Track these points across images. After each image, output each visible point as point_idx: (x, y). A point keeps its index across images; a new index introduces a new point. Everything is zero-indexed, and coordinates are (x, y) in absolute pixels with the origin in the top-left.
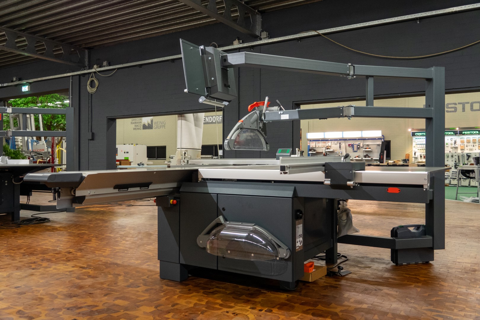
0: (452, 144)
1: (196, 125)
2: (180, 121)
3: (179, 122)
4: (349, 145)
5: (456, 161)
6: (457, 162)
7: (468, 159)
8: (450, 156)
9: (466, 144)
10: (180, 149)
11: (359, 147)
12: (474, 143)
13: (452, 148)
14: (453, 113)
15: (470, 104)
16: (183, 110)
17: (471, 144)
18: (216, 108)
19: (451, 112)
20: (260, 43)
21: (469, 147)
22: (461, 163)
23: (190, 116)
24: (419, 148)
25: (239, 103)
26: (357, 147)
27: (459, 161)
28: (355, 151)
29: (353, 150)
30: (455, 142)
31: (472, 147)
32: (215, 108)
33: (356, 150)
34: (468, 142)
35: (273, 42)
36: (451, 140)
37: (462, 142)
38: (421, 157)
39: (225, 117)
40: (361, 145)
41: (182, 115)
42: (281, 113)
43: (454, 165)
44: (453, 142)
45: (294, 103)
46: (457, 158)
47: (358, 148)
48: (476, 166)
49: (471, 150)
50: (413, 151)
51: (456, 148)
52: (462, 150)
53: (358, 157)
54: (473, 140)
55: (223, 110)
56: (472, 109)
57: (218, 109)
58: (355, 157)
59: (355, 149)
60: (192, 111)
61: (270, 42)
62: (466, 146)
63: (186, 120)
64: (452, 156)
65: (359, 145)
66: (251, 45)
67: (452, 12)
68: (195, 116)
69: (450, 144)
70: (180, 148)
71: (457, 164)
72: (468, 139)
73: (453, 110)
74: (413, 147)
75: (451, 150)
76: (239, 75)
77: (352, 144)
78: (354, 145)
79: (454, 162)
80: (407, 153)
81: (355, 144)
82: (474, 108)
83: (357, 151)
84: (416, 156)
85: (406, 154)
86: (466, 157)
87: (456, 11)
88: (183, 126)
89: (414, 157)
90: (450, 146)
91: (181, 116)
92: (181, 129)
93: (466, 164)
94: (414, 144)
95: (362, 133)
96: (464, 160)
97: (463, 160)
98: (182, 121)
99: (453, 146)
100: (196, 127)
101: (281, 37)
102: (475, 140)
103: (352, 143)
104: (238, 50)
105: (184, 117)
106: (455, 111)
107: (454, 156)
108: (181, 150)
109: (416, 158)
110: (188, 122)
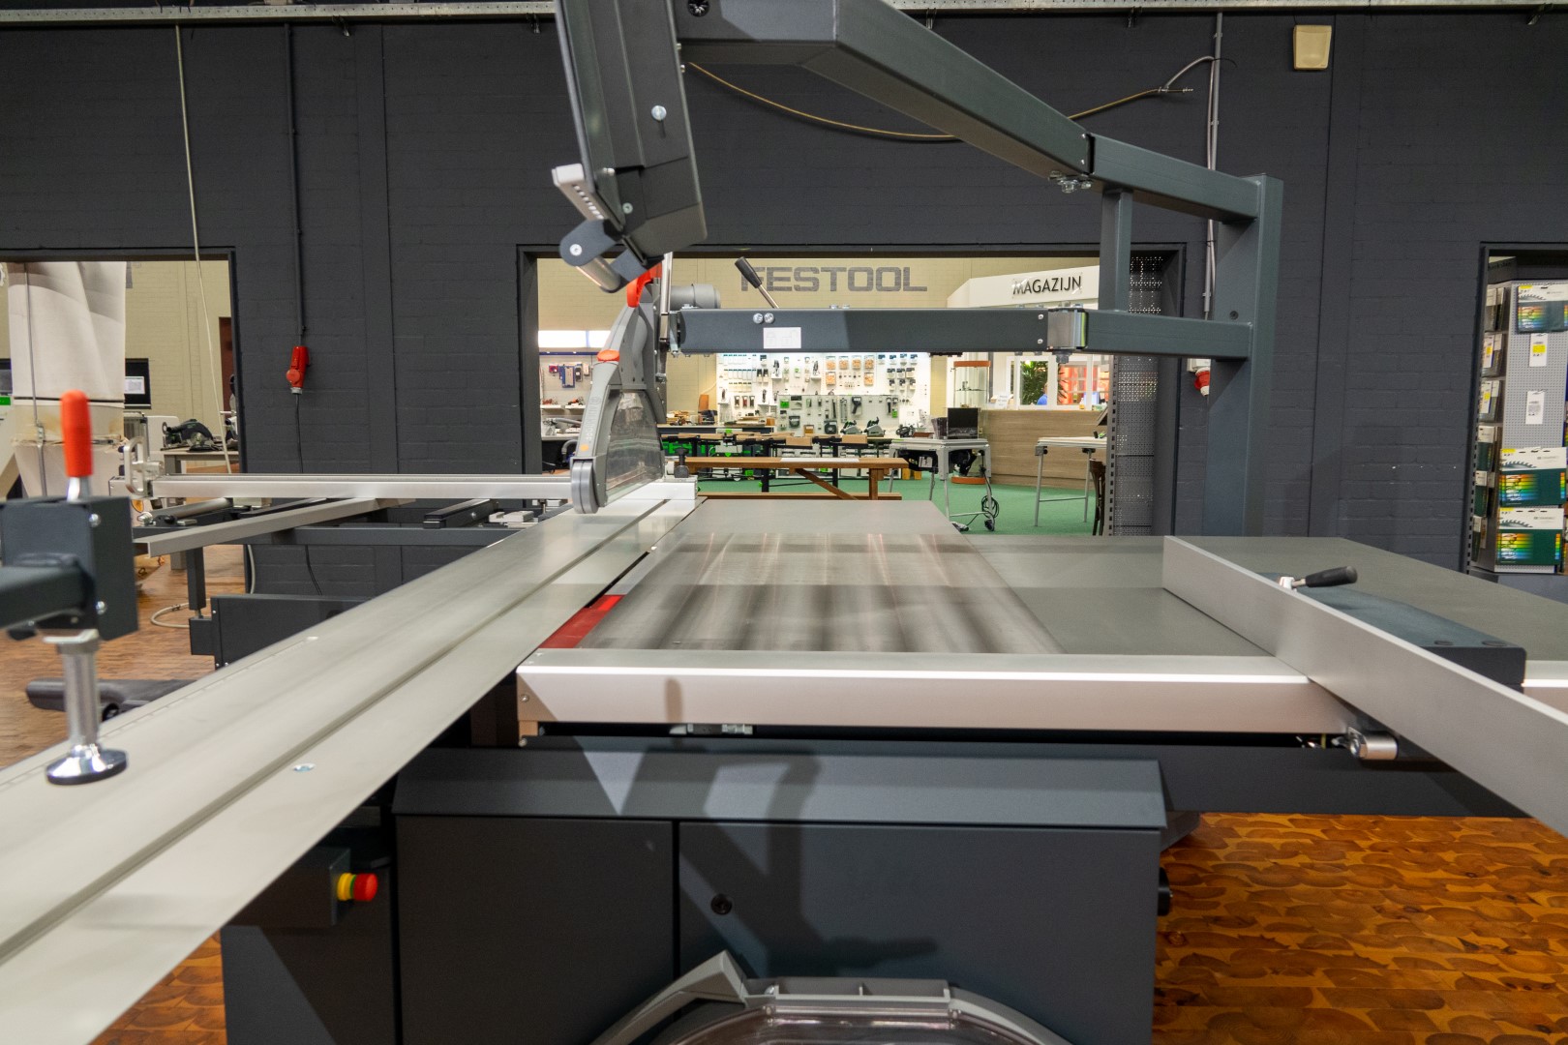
0: (807, 371)
1: (94, 307)
2: (21, 289)
3: (18, 293)
4: (552, 369)
5: (827, 416)
6: (831, 417)
7: (854, 412)
8: (815, 403)
9: (838, 371)
10: (31, 402)
11: (578, 374)
12: (857, 369)
13: (807, 381)
14: (810, 293)
15: (847, 273)
16: (37, 246)
17: (850, 371)
18: (200, 247)
19: (805, 289)
20: (382, 13)
21: (844, 380)
22: (839, 419)
23: (67, 272)
24: (733, 381)
25: (300, 234)
26: (574, 374)
27: (835, 416)
28: (569, 386)
29: (564, 382)
30: (816, 368)
31: (851, 380)
32: (193, 248)
33: (572, 384)
34: (844, 367)
35: (436, 16)
36: (807, 362)
37: (831, 366)
38: (737, 402)
39: (239, 286)
40: (586, 371)
41: (31, 265)
42: (763, 321)
43: (823, 425)
44: (811, 367)
45: (522, 249)
46: (830, 408)
47: (577, 378)
48: (941, 442)
49: (850, 386)
50: (718, 386)
51: (817, 381)
52: (829, 385)
53: (577, 401)
54: (855, 362)
55: (229, 256)
56: (851, 286)
57: (206, 252)
58: (570, 404)
59: (569, 380)
60: (122, 252)
61: (426, 16)
62: (838, 376)
63: (48, 284)
64: (820, 404)
65: (578, 370)
66: (343, 14)
67: (1029, 10)
68: (87, 272)
69: (803, 371)
70: (31, 395)
71: (831, 424)
72: (843, 359)
73: (809, 284)
74: (718, 377)
75: (806, 385)
76: (294, 126)
77: (561, 365)
78: (567, 370)
79: (823, 418)
80: (702, 393)
81: (568, 367)
82: (857, 284)
83: (573, 386)
84: (726, 401)
85: (702, 396)
86: (850, 407)
87: (1040, 9)
88: (39, 311)
89: (721, 404)
90: (803, 376)
91: (26, 270)
92: (26, 321)
93: (851, 424)
94: (720, 369)
95: (587, 336)
96: (846, 414)
97: (844, 412)
98: (32, 288)
99: (813, 376)
100: (95, 315)
101: (468, 4)
102: (859, 362)
103: (560, 362)
104: (286, 26)
105: (39, 272)
106: (815, 288)
107: (823, 403)
108: (35, 406)
109: (725, 406)
110: (59, 295)
